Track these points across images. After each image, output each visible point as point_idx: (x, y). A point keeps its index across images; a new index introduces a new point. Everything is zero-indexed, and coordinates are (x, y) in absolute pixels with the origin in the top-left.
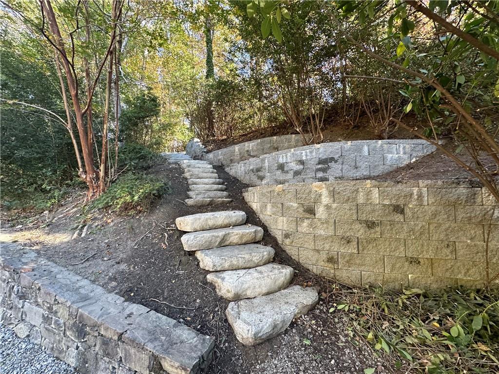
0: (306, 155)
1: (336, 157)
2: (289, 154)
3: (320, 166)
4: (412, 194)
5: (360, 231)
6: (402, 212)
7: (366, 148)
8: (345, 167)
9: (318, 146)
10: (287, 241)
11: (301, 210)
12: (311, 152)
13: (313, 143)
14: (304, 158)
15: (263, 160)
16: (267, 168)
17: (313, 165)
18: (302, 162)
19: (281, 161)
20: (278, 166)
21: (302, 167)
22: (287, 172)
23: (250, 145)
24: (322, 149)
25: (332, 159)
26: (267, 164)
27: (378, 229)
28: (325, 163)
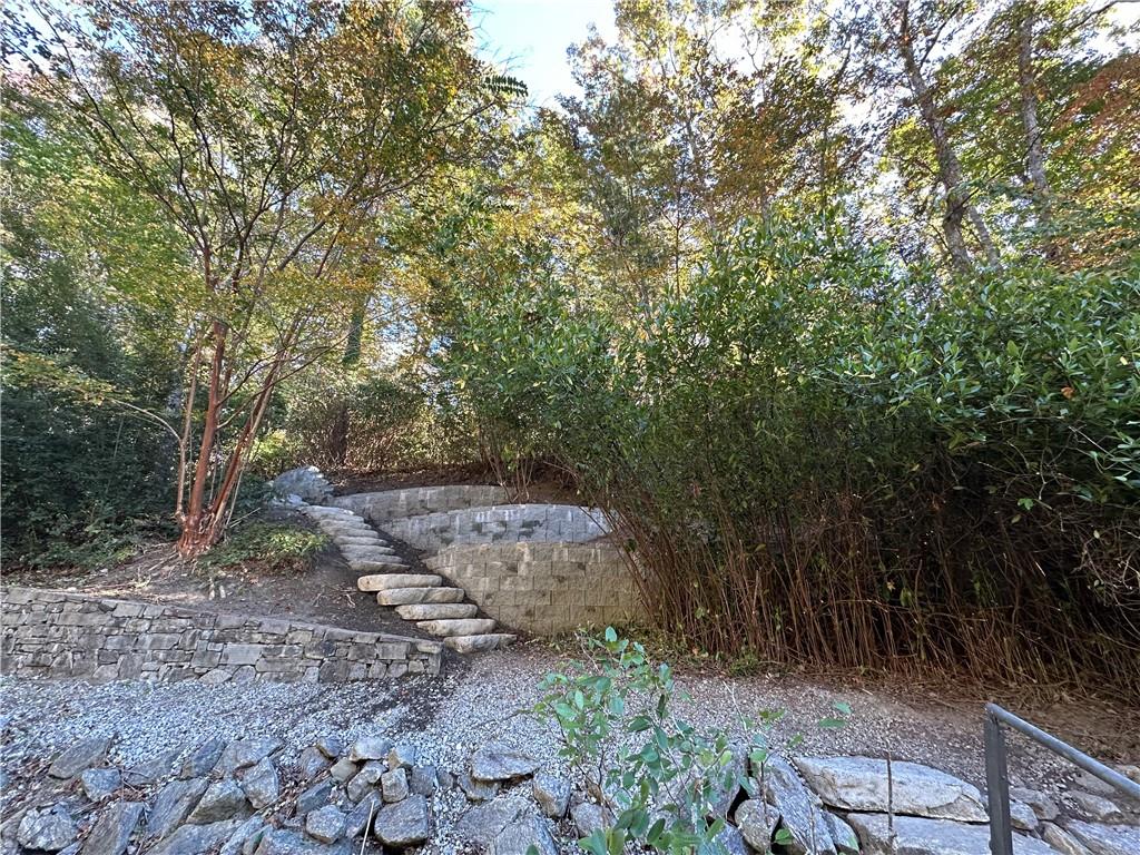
0: (510, 516)
1: (541, 521)
2: (489, 513)
3: (524, 529)
4: (590, 555)
5: (553, 586)
6: (584, 568)
7: (570, 514)
8: (550, 532)
9: (523, 506)
10: (489, 602)
11: (504, 569)
12: (515, 513)
13: (517, 502)
14: (507, 519)
15: (452, 518)
16: (457, 528)
17: (516, 527)
18: (504, 524)
19: (478, 519)
20: (474, 526)
21: (504, 529)
22: (485, 534)
23: (428, 493)
24: (526, 511)
25: (537, 523)
26: (457, 522)
27: (566, 583)
28: (529, 527)
